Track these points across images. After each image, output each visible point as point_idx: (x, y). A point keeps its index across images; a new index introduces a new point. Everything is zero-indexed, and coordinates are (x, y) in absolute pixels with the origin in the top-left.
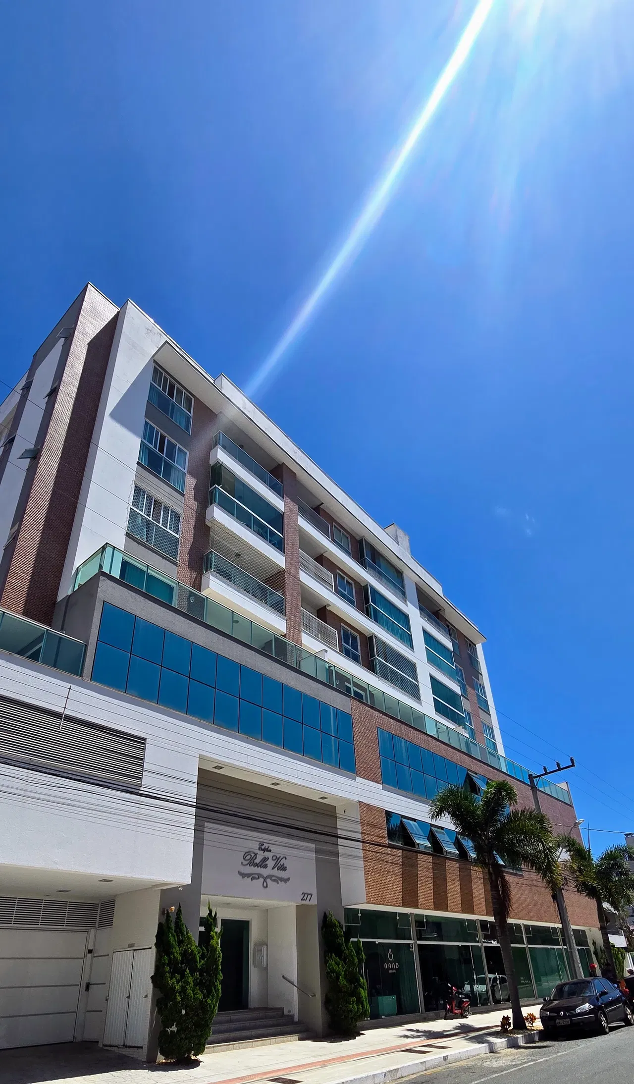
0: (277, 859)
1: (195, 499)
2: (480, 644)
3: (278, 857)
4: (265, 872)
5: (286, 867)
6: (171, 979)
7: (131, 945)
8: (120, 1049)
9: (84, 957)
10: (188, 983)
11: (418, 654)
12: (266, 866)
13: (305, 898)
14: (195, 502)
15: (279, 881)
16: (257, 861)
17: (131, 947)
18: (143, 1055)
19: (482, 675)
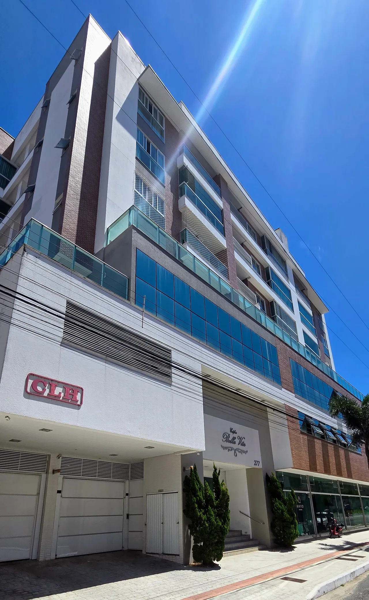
0: (240, 439)
1: (171, 191)
2: (323, 314)
3: (241, 437)
4: (235, 446)
5: (245, 444)
6: (199, 512)
7: (161, 491)
8: (160, 556)
9: (124, 498)
10: (211, 515)
11: (296, 316)
12: (235, 443)
13: (256, 464)
14: (172, 193)
15: (243, 453)
16: (230, 439)
17: (161, 492)
18: (180, 560)
19: (325, 334)
